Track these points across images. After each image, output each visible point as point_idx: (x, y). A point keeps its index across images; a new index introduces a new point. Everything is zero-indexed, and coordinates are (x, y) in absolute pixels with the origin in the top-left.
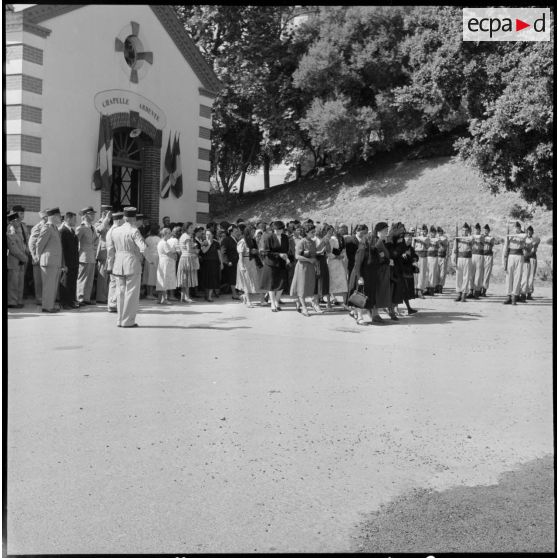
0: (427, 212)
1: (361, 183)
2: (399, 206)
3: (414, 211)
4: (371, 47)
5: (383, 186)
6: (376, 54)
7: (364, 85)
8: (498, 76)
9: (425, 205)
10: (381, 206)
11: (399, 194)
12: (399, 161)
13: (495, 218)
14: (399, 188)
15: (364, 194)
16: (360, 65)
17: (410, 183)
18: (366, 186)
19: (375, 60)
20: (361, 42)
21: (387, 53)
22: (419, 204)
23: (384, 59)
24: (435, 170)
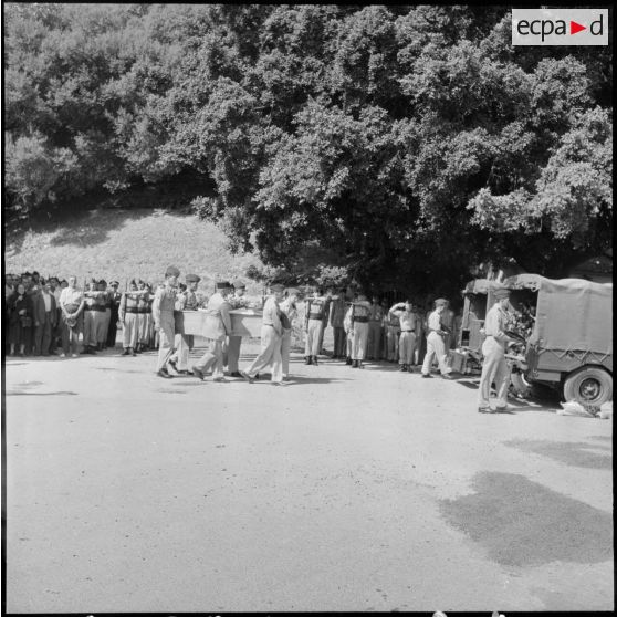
0: (137, 267)
1: (51, 229)
2: (101, 258)
3: (121, 264)
4: (71, 84)
5: (80, 234)
6: (76, 92)
7: (61, 124)
8: (262, 147)
9: (132, 259)
10: (80, 257)
11: (101, 245)
12: (93, 209)
13: (209, 276)
14: (101, 238)
15: (57, 242)
16: (58, 102)
17: (112, 234)
18: (57, 233)
19: (76, 99)
20: (59, 77)
21: (88, 94)
22: (125, 257)
23: (84, 100)
24: (138, 222)
